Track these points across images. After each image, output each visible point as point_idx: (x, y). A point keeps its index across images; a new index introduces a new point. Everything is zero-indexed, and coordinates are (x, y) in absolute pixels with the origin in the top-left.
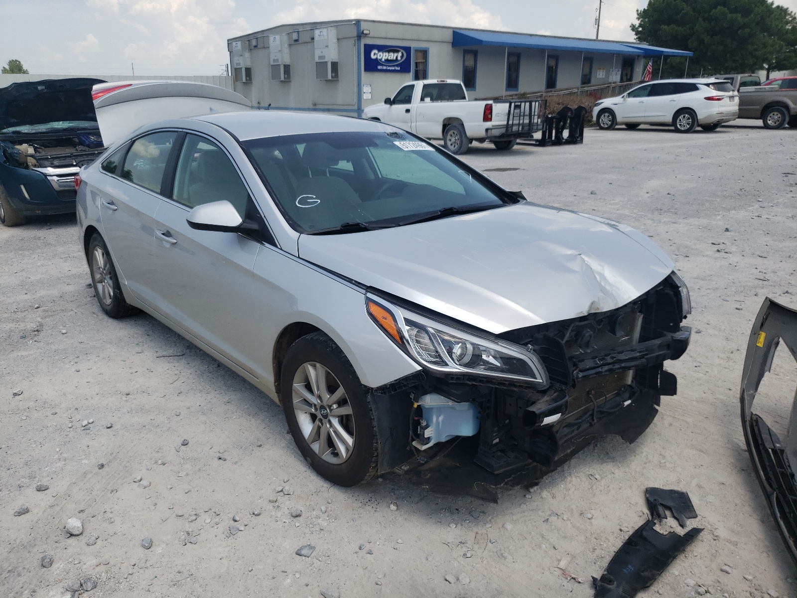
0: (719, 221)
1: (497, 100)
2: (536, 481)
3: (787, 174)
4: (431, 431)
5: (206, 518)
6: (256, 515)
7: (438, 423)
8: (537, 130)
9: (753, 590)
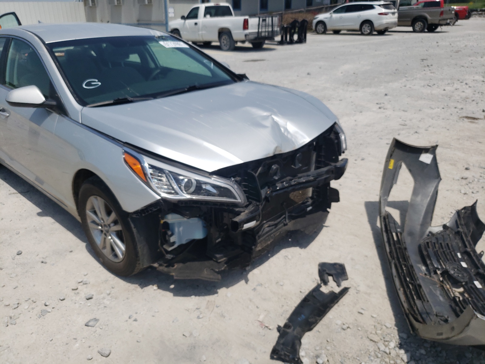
0: (382, 90)
1: (252, 15)
2: (247, 263)
3: (423, 60)
4: (175, 237)
5: (25, 306)
6: (62, 300)
7: (179, 232)
8: (277, 35)
9: (376, 324)
